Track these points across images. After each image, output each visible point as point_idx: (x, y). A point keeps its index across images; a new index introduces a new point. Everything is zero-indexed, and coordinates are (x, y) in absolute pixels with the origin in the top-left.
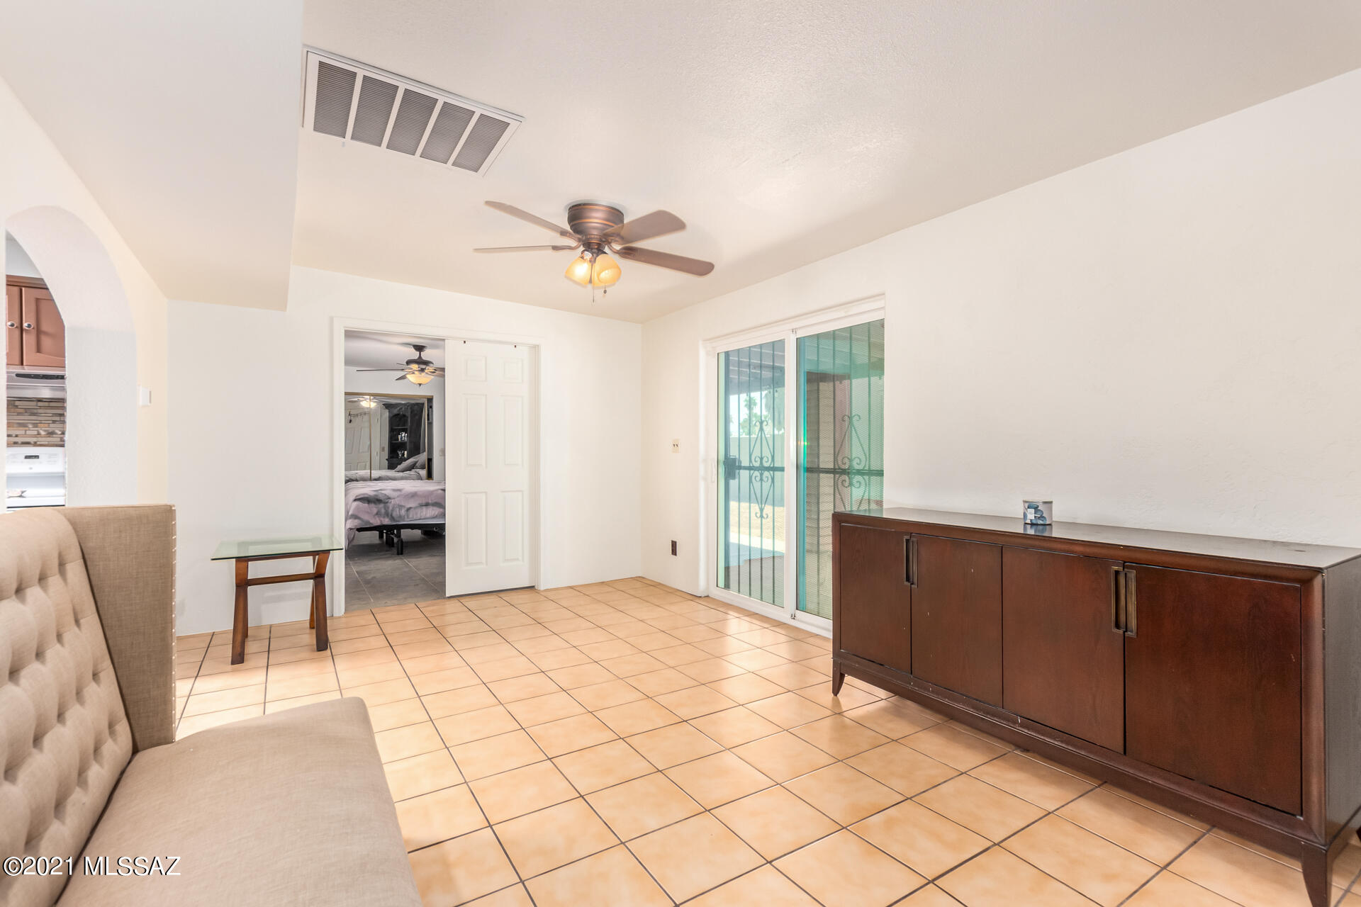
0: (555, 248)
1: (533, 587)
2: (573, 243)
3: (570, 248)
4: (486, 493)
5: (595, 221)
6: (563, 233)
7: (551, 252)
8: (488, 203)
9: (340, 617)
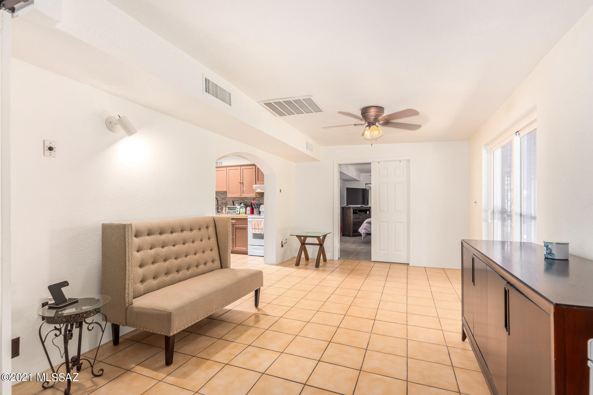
0: (355, 125)
1: (409, 264)
2: (363, 122)
3: (361, 124)
4: (387, 222)
5: (372, 113)
6: (361, 120)
7: (353, 126)
8: (339, 112)
9: (336, 260)
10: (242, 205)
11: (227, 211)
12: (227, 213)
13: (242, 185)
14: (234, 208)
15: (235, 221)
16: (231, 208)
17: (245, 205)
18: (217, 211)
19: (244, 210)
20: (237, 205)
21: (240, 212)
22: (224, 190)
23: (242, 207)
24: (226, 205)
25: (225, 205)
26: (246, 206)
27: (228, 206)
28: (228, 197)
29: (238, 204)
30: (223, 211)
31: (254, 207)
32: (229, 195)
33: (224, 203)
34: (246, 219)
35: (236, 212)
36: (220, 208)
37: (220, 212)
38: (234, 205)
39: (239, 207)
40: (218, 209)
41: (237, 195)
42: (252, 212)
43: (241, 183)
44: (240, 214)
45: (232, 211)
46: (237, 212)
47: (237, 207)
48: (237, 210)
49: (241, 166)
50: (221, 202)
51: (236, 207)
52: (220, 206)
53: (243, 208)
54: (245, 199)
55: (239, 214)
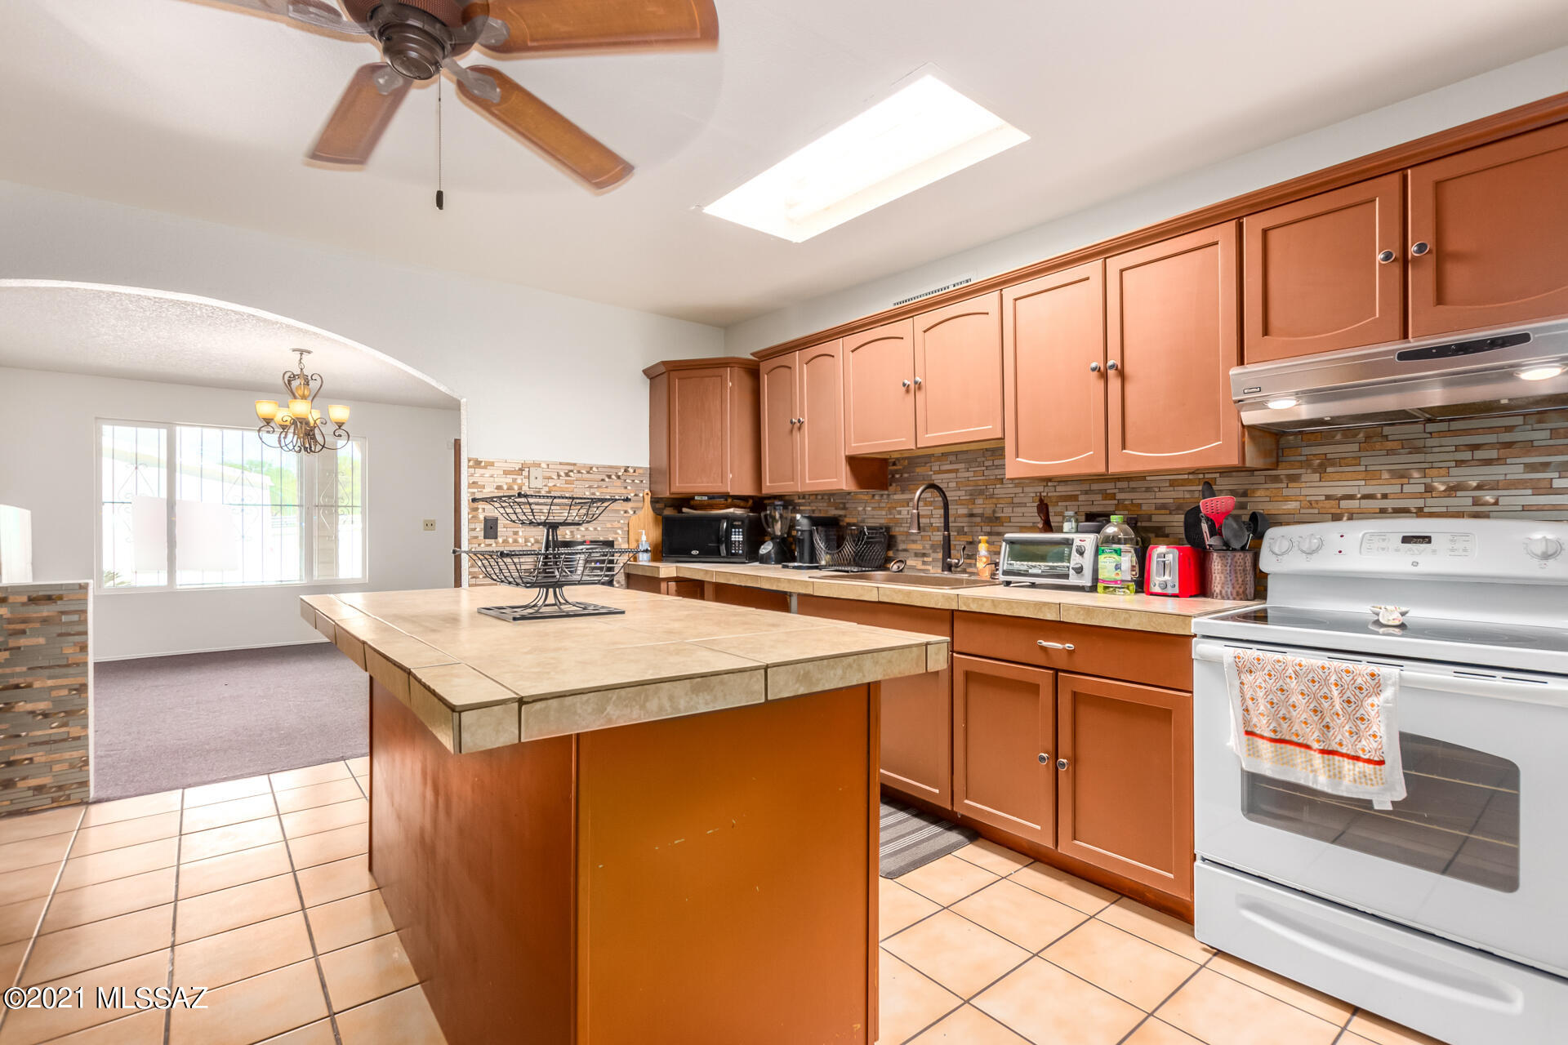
10: (1110, 530)
11: (1005, 563)
12: (1002, 578)
13: (1114, 384)
14: (1057, 549)
15: (1069, 646)
16: (1031, 548)
17: (1132, 522)
18: (944, 560)
19: (1128, 560)
20: (1067, 526)
21: (1095, 571)
22: (985, 429)
23: (1114, 540)
24: (1001, 529)
25: (987, 529)
26: (1144, 536)
27: (1008, 536)
28: (1008, 475)
29: (1077, 521)
30: (980, 565)
31: (1210, 541)
32: (1017, 466)
33: (982, 515)
34: (1176, 644)
35: (1066, 576)
36: (958, 542)
37: (957, 565)
38: (1048, 527)
39: (1089, 541)
40: (947, 553)
41: (1081, 460)
42: (1196, 583)
43: (1103, 375)
44: (1100, 586)
45: (1038, 567)
46: (1072, 572)
47: (1077, 543)
48: (1076, 560)
49: (1104, 252)
50: (963, 511)
51: (1068, 543)
52: (961, 531)
53: (1118, 552)
54: (1122, 490)
55: (1093, 589)
